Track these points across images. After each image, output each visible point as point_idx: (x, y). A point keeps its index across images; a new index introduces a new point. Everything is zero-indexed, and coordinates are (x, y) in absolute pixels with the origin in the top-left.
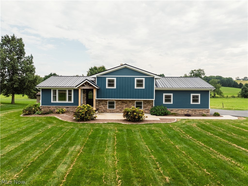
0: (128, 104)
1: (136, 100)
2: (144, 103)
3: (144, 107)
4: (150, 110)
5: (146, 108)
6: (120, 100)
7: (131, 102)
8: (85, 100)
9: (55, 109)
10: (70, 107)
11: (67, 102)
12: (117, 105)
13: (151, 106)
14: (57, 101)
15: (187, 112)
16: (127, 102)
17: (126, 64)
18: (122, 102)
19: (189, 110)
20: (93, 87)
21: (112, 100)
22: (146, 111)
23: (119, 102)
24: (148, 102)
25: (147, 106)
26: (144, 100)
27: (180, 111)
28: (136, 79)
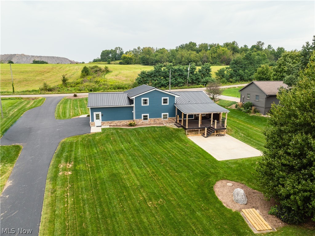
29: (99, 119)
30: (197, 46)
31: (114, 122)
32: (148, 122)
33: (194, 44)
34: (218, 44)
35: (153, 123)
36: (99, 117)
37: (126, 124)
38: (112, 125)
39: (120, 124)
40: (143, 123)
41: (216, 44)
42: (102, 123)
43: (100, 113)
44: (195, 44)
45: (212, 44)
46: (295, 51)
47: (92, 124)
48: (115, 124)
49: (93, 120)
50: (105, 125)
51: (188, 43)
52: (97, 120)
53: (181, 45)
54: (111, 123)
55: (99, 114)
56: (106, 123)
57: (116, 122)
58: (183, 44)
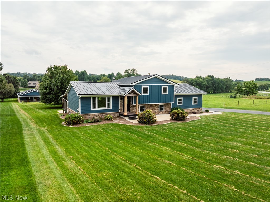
0: (154, 107)
1: (159, 104)
2: (165, 106)
3: (165, 109)
4: (169, 111)
5: (166, 110)
6: (149, 105)
7: (156, 106)
8: (122, 106)
9: (95, 116)
10: (109, 113)
11: (106, 108)
12: (146, 109)
13: (169, 108)
14: (97, 109)
15: (191, 110)
16: (153, 105)
17: (157, 75)
18: (150, 106)
19: (191, 109)
20: (136, 94)
21: (143, 105)
22: (166, 112)
23: (148, 106)
24: (168, 104)
25: (167, 108)
26: (165, 104)
27: (187, 110)
28: (162, 87)
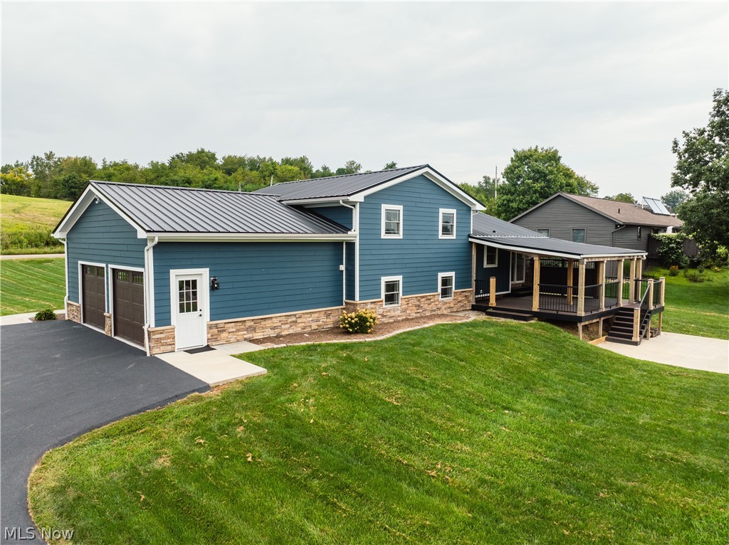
29: (195, 309)
30: (217, 161)
31: (268, 323)
32: (398, 313)
33: (212, 157)
34: (271, 159)
35: (414, 315)
36: (195, 294)
37: (314, 326)
38: (258, 335)
39: (291, 331)
40: (383, 316)
41: (265, 158)
42: (210, 327)
43: (203, 277)
44: (214, 155)
45: (256, 158)
46: (536, 150)
47: (158, 340)
48: (274, 328)
49: (163, 317)
50: (228, 342)
51: (194, 151)
52: (185, 314)
53: (178, 156)
54: (254, 330)
55: (194, 282)
56: (232, 328)
57: (277, 318)
58: (182, 154)
